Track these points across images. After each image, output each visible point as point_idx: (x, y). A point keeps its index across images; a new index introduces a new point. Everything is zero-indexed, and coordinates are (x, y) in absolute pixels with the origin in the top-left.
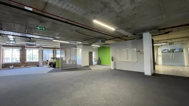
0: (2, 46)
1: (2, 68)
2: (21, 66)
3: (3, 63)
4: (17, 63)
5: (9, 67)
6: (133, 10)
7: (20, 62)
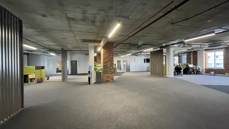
0: (204, 50)
1: (205, 73)
2: (225, 74)
3: (206, 68)
4: (220, 69)
5: (210, 73)
6: (90, 4)
7: (224, 69)
